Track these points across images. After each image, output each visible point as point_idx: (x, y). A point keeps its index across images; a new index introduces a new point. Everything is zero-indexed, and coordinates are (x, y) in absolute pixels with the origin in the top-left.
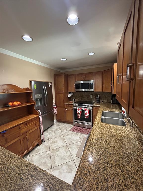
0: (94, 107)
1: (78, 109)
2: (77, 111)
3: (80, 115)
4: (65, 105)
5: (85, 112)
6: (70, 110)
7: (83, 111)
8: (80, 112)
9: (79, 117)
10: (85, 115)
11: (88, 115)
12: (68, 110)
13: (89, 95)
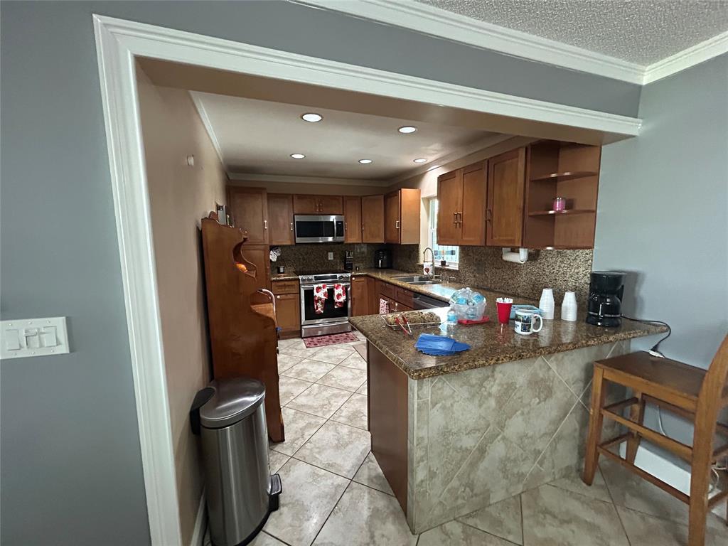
0: (353, 279)
1: (318, 289)
2: (315, 293)
3: (322, 303)
4: (273, 284)
5: (337, 292)
6: (289, 296)
7: (331, 292)
8: (325, 295)
9: (319, 309)
10: (336, 300)
11: (343, 299)
12: (284, 296)
13: (325, 252)
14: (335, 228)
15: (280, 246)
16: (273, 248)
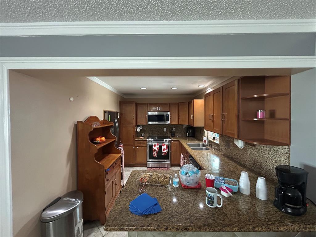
0: (172, 142)
1: (155, 146)
2: (153, 147)
3: (156, 152)
4: (136, 142)
5: (163, 147)
6: (142, 148)
7: (160, 147)
8: (157, 149)
9: (155, 155)
10: (163, 151)
11: (166, 151)
12: (140, 148)
13: (162, 128)
14: (165, 117)
15: (142, 125)
16: (138, 126)
